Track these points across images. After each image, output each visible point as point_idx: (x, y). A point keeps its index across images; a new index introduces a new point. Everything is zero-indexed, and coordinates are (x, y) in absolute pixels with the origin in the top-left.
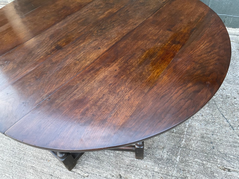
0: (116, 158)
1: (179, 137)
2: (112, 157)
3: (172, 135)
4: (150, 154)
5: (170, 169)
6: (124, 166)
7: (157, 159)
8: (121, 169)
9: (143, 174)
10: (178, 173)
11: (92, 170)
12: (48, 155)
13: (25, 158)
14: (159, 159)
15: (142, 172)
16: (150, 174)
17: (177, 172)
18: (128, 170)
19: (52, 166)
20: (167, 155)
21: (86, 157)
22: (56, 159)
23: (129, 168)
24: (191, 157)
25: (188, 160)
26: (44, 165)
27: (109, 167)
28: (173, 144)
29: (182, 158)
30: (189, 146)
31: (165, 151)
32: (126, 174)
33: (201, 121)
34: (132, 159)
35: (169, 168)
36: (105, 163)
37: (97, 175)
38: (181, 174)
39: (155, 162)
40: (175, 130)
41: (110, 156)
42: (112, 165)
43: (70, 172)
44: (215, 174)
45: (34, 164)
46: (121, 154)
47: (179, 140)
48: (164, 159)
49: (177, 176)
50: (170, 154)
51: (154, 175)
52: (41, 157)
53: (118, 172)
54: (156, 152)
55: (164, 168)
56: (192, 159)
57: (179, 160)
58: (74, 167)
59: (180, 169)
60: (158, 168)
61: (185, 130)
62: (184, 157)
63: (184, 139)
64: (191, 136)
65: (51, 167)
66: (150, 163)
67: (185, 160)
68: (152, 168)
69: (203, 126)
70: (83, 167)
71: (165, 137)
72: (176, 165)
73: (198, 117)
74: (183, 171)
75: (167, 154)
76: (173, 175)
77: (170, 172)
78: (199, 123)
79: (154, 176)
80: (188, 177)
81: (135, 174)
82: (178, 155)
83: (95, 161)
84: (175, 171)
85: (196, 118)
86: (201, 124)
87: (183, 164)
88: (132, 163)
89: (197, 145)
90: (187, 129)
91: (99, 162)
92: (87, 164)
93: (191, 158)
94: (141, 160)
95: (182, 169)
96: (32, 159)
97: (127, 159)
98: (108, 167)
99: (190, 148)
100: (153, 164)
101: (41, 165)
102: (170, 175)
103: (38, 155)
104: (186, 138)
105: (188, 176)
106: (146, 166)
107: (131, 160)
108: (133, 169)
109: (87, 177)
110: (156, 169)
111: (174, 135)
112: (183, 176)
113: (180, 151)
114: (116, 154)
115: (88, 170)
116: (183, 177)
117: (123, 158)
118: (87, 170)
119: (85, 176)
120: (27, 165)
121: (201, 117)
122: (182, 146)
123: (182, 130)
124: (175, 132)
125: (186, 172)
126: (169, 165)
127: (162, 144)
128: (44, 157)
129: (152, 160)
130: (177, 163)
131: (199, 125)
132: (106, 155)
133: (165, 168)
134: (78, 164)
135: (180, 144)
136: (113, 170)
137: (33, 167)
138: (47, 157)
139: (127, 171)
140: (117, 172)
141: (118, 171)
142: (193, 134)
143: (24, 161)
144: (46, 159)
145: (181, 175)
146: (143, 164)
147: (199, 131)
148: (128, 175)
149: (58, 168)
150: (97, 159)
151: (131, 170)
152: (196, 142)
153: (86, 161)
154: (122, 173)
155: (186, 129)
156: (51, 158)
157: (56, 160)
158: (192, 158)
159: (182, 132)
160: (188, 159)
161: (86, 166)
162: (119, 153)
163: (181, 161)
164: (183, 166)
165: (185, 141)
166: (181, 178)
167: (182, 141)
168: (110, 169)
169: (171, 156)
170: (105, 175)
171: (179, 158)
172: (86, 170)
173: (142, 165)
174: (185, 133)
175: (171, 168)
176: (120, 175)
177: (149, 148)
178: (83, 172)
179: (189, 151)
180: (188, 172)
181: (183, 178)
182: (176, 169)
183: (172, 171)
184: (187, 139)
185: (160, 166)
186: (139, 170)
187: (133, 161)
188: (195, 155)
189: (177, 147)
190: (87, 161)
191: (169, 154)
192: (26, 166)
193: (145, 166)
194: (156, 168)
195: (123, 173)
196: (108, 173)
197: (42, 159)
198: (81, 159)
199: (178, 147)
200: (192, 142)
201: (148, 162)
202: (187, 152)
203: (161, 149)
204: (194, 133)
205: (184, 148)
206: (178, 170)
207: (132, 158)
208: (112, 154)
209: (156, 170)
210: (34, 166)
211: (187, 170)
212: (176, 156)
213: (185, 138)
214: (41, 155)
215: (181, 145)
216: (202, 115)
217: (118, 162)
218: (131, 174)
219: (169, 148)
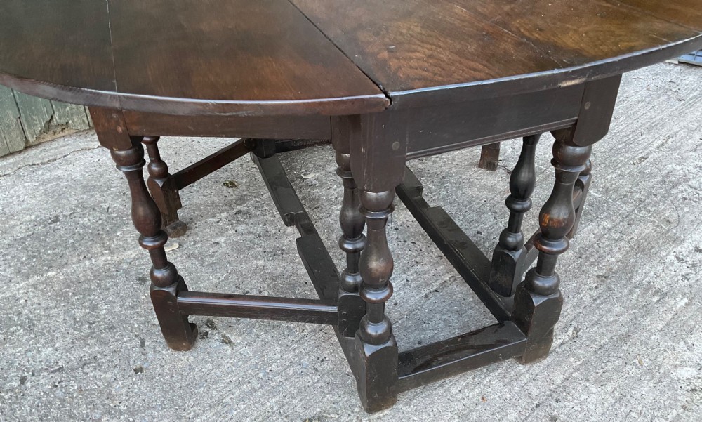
5: (615, 209)
15: (606, 243)
18: (591, 260)
19: (504, 396)
23: (587, 257)
26: (493, 414)
32: (601, 266)
35: (612, 209)
37: (581, 311)
39: (590, 220)
44: (647, 171)
52: (456, 417)
53: (591, 275)
59: (619, 199)
60: (606, 221)
66: (590, 227)
68: (603, 228)
72: (610, 200)
77: (621, 211)
81: (606, 254)
87: (611, 193)
94: (576, 235)
95: (621, 197)
100: (593, 224)
106: (594, 234)
108: (592, 252)
109: (578, 332)
110: (608, 224)
119: (575, 335)
128: (462, 408)
136: (581, 281)
138: (467, 402)
139: (594, 262)
141: (587, 275)
144: (474, 404)
146: (586, 235)
148: (604, 264)
149: (519, 383)
151: (593, 256)
154: (596, 271)
156: (477, 391)
157: (490, 381)
164: (616, 194)
170: (587, 299)
176: (598, 276)
193: (592, 235)
196: (584, 292)
201: (586, 229)
206: (622, 202)
211: (625, 193)
214: (450, 415)
218: (603, 259)
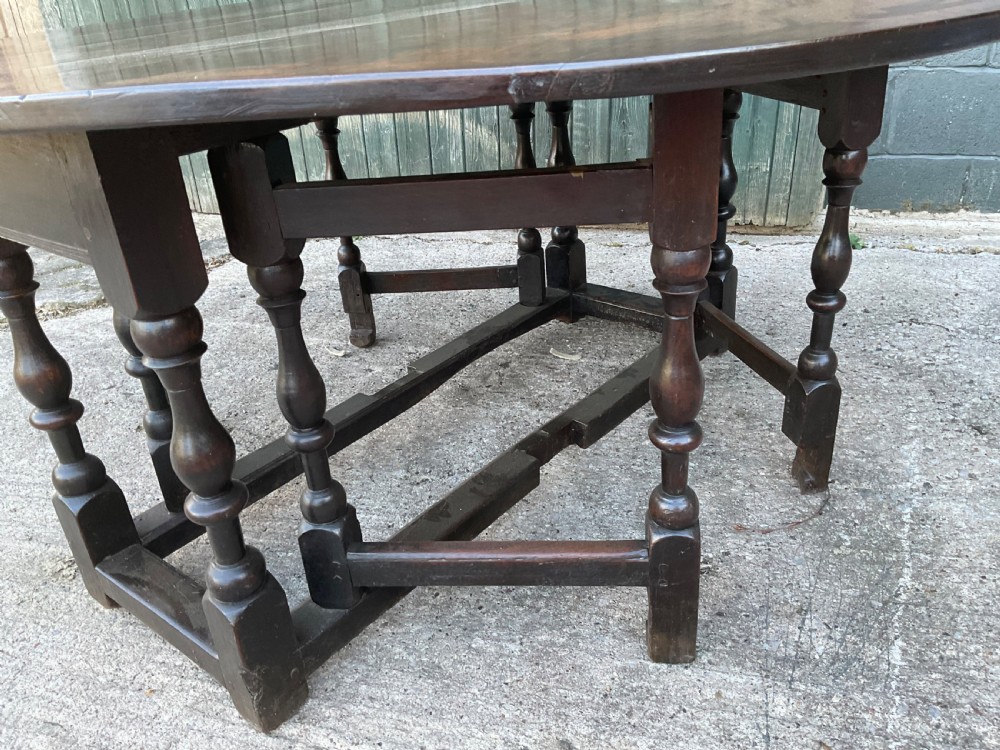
0: (537, 664)
1: (877, 563)
2: (514, 660)
3: (836, 556)
4: (734, 641)
5: (862, 701)
6: (585, 697)
7: (777, 659)
8: (573, 713)
9: (708, 734)
10: (917, 718)
11: (396, 728)
12: (150, 666)
13: (18, 687)
14: (786, 659)
15: (698, 723)
16: (749, 731)
17: (909, 715)
18: (611, 715)
19: (163, 713)
20: (832, 643)
21: (364, 667)
22: (194, 684)
23: (616, 706)
24: (969, 643)
25: (958, 660)
26: (120, 713)
27: (501, 705)
28: (851, 592)
29: (920, 652)
30: (944, 596)
31: (814, 621)
32: (602, 737)
33: (971, 497)
34: (630, 662)
35: (857, 696)
36: (476, 691)
38: (934, 721)
39: (765, 672)
40: (846, 537)
41: (501, 656)
42: (514, 696)
43: (270, 739)
45: (60, 711)
46: (563, 646)
47: (881, 575)
48: (817, 657)
49: (917, 736)
50: (845, 634)
51: (772, 735)
52: (110, 678)
53: (554, 729)
54: (766, 628)
55: (829, 696)
56: (977, 651)
57: (902, 660)
58: (296, 717)
59: (921, 698)
60: (791, 701)
61: (899, 535)
62: (930, 645)
63: (906, 570)
64: (938, 555)
65: (156, 721)
66: (739, 680)
67: (941, 658)
68: (756, 703)
69: (992, 513)
70: (345, 713)
71: (799, 567)
72: (894, 684)
73: (955, 483)
74: (945, 707)
75: (830, 638)
76: (888, 730)
77: (866, 716)
78: (964, 505)
79: (777, 738)
80: (981, 738)
81: (655, 735)
82: (892, 637)
83: (414, 682)
84: (894, 710)
85: (944, 486)
86: (975, 509)
87: (934, 676)
88: (634, 685)
89: (984, 590)
90: (913, 529)
91: (438, 685)
92: (371, 698)
93: (972, 648)
94: (686, 667)
95: (934, 699)
96: (57, 689)
97: (600, 667)
98: (494, 709)
99: (954, 606)
100: (754, 682)
101: (101, 712)
102: (872, 730)
103: (93, 672)
104: (914, 564)
105: (980, 730)
106: (719, 694)
107: (624, 669)
108: (642, 709)
110: (781, 705)
111: (845, 556)
112: (951, 733)
113: (896, 617)
114: (534, 647)
115: (371, 729)
116: (951, 738)
117: (579, 662)
118: (368, 728)
120: (24, 718)
121: (968, 482)
122: (904, 597)
123: (887, 536)
124: (848, 544)
125: (961, 710)
126: (850, 683)
127: (788, 595)
128: (128, 676)
129: (749, 664)
130: (896, 671)
131: (967, 512)
132: (479, 652)
133: (835, 700)
134: (316, 702)
135: (888, 590)
136: (524, 721)
137: (53, 724)
138: (142, 677)
139: (608, 721)
140: (549, 728)
141: (552, 723)
142: (950, 548)
143: (11, 700)
144: (138, 687)
145: (938, 726)
146: (700, 684)
147: (976, 535)
148: (613, 740)
149: (199, 722)
150: (431, 671)
151: (630, 714)
152: (976, 578)
153: (364, 686)
154: (577, 733)
155: (906, 529)
156: (166, 680)
157: (194, 687)
158: (979, 647)
159: (887, 544)
160: (954, 653)
161: (361, 707)
162: (553, 644)
163: (920, 665)
164: (937, 686)
165: (914, 577)
166: (939, 742)
167: (899, 575)
168: (507, 716)
169: (855, 643)
171: (904, 652)
172: (361, 726)
173: (690, 691)
174: (906, 544)
175: (864, 697)
176: (565, 743)
177: (720, 614)
178: (342, 740)
179: (952, 619)
180: (976, 710)
181: (954, 743)
182: (897, 698)
183: (877, 709)
184: (923, 568)
185: (802, 687)
186: (681, 715)
187: (637, 672)
188: (991, 635)
189: (874, 603)
190: (367, 684)
191: (837, 635)
192: (16, 721)
193: (710, 693)
194: (780, 699)
195: (585, 731)
196: (493, 735)
197: (112, 684)
198: (336, 679)
199: (881, 605)
200: (956, 578)
201: (725, 676)
202: (943, 623)
203: (790, 616)
204: (953, 543)
205: (916, 606)
206: (911, 706)
207: (631, 658)
208: (514, 647)
209: (781, 711)
210: (59, 718)
211: (963, 701)
212: (886, 643)
213: (910, 564)
214: (111, 670)
215: (897, 595)
216: (972, 477)
217: (552, 684)
218: (632, 734)
219: (831, 610)
